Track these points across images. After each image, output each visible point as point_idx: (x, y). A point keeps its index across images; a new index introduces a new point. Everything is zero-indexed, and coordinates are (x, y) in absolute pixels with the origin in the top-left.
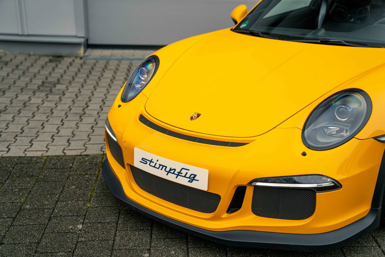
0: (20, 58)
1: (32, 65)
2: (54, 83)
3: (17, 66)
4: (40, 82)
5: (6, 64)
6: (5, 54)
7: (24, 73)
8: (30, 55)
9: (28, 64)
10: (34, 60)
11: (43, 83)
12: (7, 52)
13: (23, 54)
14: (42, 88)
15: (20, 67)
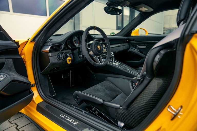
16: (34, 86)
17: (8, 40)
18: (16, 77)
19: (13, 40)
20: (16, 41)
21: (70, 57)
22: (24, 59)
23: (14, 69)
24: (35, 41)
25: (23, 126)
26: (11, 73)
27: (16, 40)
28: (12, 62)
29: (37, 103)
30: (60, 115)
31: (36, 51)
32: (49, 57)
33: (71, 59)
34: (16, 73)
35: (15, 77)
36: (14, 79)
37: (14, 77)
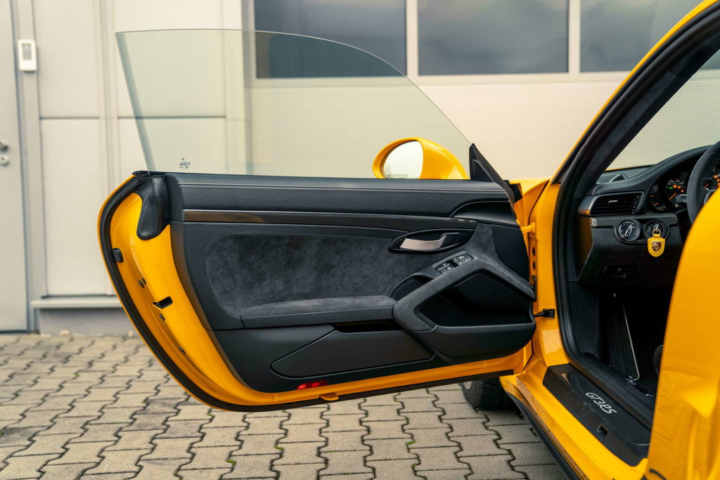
0: (104, 345)
1: (127, 360)
2: (175, 402)
3: (91, 364)
4: (138, 402)
5: (67, 359)
6: (72, 339)
7: (102, 379)
8: (125, 338)
9: (118, 356)
10: (132, 349)
11: (147, 402)
12: (75, 335)
13: (111, 335)
14: (141, 419)
15: (96, 366)
16: (553, 316)
17: (488, 180)
18: (491, 266)
19: (503, 178)
20: (511, 183)
21: (659, 235)
22: (534, 232)
23: (492, 248)
24: (560, 183)
25: (515, 441)
26: (483, 255)
27: (512, 181)
28: (490, 232)
29: (548, 365)
30: (587, 394)
31: (563, 212)
32: (592, 229)
33: (662, 241)
34: (497, 260)
35: (488, 265)
36: (485, 268)
37: (485, 264)
